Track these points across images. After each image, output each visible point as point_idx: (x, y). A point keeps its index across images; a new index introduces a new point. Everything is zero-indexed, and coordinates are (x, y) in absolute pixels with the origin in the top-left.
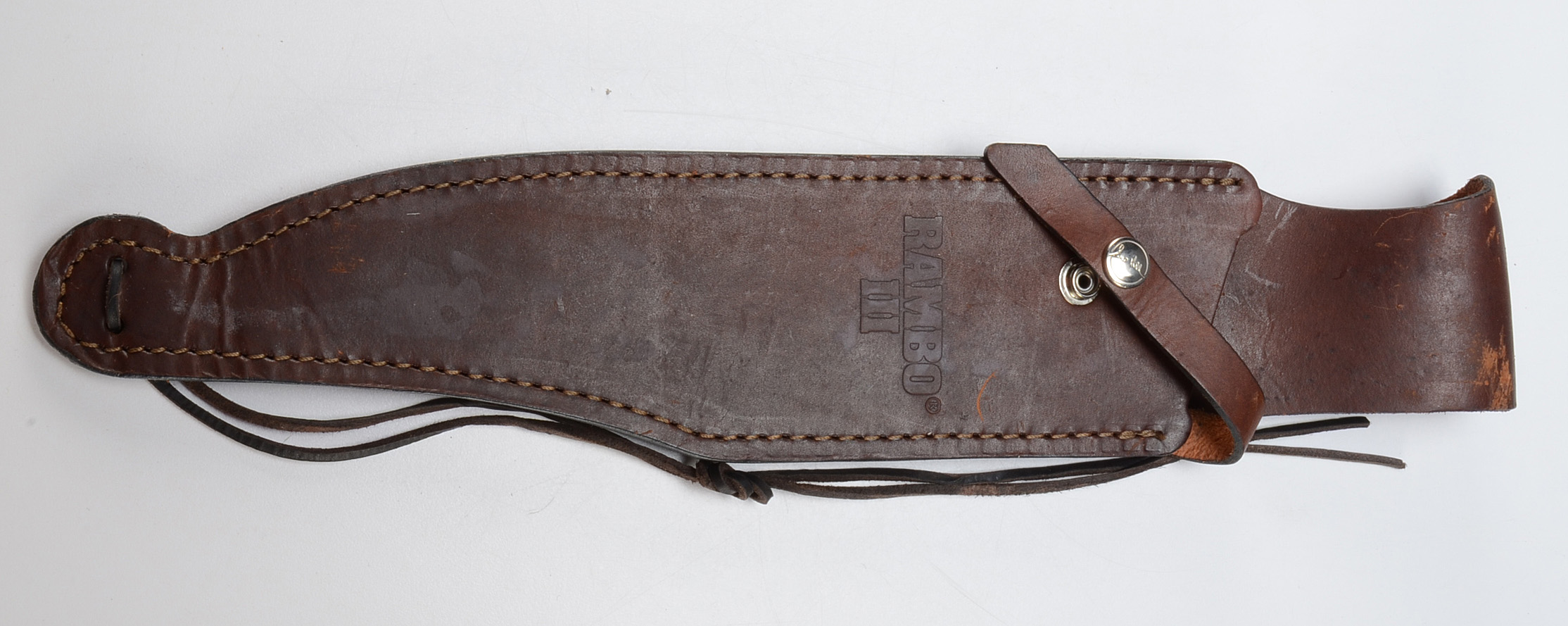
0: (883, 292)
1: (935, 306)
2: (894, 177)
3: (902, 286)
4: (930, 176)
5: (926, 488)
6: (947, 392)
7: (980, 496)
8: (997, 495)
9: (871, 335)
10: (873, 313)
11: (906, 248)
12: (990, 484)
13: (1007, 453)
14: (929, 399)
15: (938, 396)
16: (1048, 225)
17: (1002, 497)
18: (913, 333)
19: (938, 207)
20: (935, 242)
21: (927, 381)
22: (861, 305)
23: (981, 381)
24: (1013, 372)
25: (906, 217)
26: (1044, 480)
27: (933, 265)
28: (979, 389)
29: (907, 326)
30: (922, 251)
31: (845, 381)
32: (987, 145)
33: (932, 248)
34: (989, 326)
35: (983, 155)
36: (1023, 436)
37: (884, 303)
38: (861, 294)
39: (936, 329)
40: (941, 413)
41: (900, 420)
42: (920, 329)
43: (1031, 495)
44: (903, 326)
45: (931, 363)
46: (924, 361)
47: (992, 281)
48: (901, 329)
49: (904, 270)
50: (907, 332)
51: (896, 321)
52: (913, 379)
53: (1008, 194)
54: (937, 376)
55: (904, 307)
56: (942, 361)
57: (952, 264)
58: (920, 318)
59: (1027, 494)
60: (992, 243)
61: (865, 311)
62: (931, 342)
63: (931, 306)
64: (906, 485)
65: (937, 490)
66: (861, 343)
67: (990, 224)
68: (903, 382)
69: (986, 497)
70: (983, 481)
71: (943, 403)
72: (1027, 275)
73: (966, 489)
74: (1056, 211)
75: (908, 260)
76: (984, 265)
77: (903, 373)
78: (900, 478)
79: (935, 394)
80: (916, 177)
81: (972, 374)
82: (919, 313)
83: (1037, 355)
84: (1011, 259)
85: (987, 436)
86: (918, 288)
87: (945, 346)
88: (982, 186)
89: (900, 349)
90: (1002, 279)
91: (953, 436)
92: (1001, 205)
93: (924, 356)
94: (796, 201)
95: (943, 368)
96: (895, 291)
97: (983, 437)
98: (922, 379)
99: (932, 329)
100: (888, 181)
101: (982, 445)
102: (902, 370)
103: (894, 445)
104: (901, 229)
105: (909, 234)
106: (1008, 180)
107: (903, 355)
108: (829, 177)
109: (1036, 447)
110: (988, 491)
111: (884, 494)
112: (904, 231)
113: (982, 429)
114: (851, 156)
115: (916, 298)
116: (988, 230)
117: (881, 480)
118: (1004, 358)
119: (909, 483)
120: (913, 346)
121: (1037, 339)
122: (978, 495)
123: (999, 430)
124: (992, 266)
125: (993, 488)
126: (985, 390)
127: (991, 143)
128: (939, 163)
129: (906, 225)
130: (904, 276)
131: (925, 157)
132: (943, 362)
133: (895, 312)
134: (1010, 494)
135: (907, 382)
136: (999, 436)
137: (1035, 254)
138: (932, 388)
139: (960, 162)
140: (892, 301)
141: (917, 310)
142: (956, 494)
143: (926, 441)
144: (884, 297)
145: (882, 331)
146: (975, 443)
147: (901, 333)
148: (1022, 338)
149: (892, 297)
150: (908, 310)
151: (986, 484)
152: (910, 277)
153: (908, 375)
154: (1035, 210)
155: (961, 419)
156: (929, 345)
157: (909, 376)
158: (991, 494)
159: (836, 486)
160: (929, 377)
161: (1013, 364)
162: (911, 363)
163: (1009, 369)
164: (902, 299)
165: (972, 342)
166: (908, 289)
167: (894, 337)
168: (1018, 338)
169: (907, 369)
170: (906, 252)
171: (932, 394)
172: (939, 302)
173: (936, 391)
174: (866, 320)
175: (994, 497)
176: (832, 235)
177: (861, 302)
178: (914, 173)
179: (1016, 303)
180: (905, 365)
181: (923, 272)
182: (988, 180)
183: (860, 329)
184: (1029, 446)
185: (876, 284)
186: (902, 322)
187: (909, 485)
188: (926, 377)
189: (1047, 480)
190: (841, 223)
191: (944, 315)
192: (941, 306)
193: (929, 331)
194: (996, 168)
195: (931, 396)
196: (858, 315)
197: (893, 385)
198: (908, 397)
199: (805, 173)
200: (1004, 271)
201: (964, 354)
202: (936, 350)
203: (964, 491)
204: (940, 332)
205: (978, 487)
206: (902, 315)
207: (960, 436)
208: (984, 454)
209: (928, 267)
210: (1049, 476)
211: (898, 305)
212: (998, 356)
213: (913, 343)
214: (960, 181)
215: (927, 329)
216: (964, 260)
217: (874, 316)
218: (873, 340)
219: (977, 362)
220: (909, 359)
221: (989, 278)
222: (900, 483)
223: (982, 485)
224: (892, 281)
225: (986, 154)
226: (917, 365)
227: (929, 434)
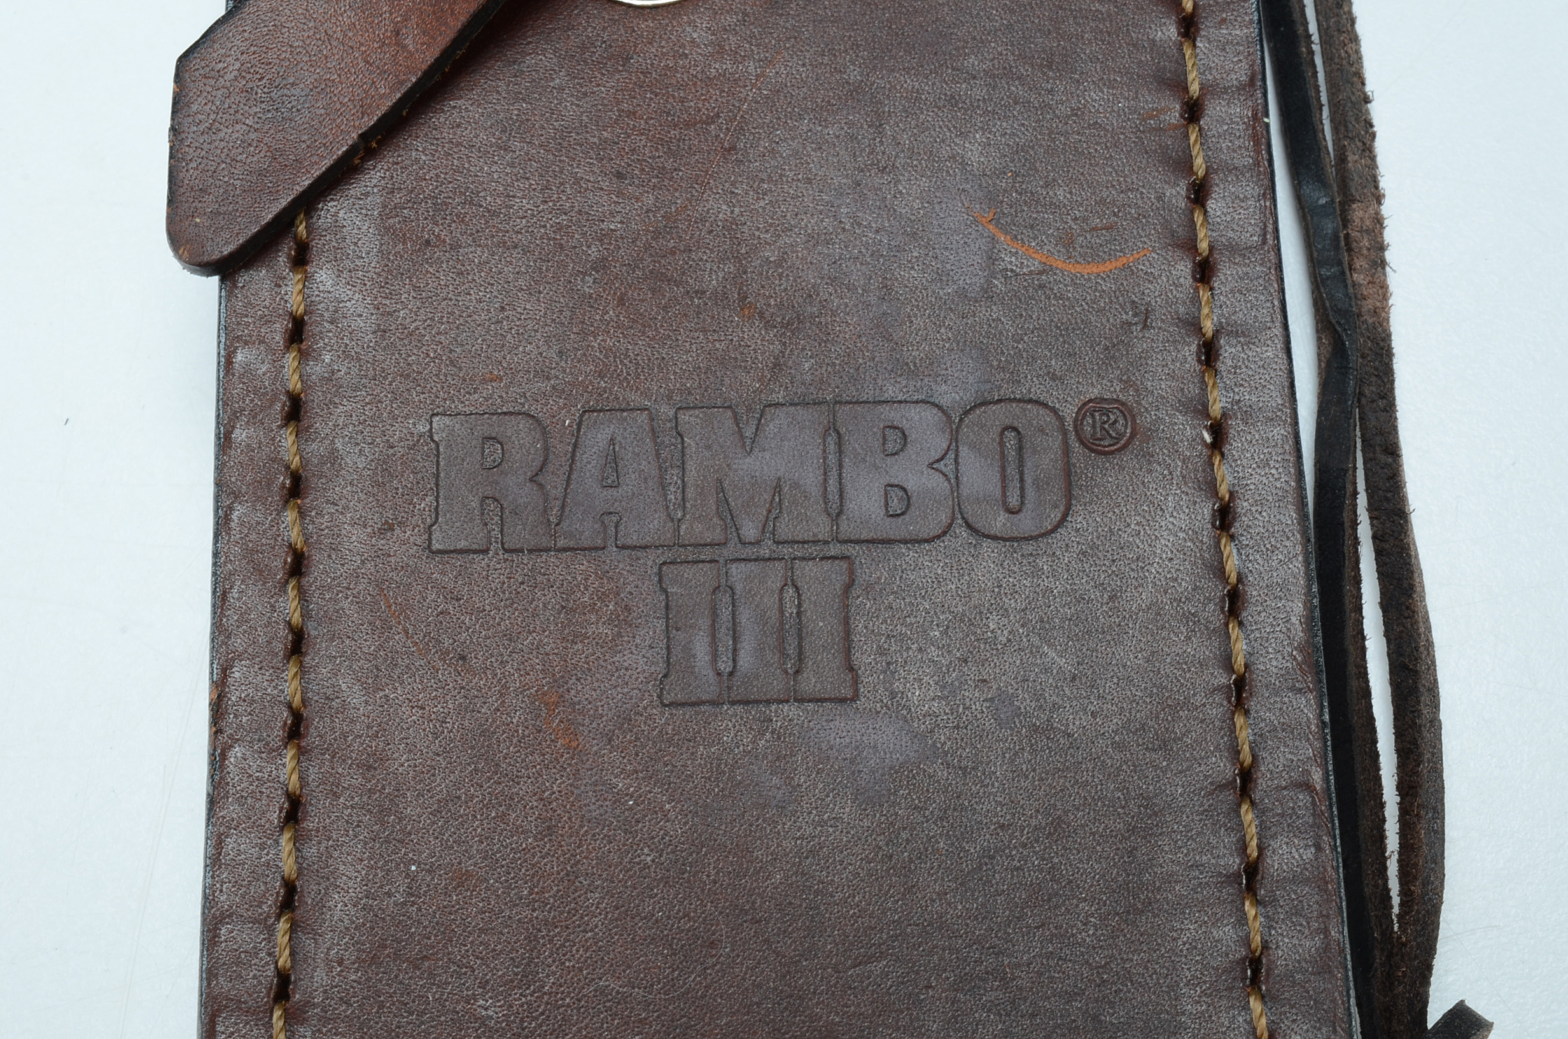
0: (704, 623)
1: (749, 432)
2: (291, 592)
3: (682, 554)
4: (288, 467)
5: (1378, 439)
6: (1054, 378)
7: (1389, 255)
8: (1379, 198)
9: (864, 658)
10: (783, 654)
11: (545, 542)
12: (1346, 222)
13: (1257, 164)
14: (1082, 442)
15: (1069, 412)
16: (456, 43)
17: (1383, 183)
18: (850, 506)
19: (397, 432)
20: (521, 434)
21: (1020, 449)
22: (757, 702)
23: (1008, 261)
24: (973, 154)
25: (436, 546)
26: (1316, 48)
27: (603, 444)
28: (1035, 266)
29: (822, 527)
30: (554, 483)
31: (1033, 751)
32: (176, 265)
33: (546, 449)
34: (813, 240)
35: (215, 279)
36: (1193, 111)
37: (745, 616)
38: (713, 703)
39: (832, 428)
40: (1129, 397)
41: (1166, 541)
42: (832, 482)
43: (1369, 88)
44: (826, 542)
45: (955, 439)
46: (948, 466)
47: (657, 235)
48: (834, 550)
49: (624, 547)
50: (847, 529)
51: (809, 572)
52: (1013, 501)
53: (355, 189)
54: (998, 415)
55: (758, 542)
56: (945, 401)
57: (601, 376)
58: (796, 485)
59: (1367, 100)
60: (524, 239)
61: (777, 685)
62: (877, 444)
63: (749, 445)
64: (1371, 508)
65: (1381, 403)
66: (893, 695)
67: (456, 246)
68: (1026, 539)
69: (1389, 235)
70: (1337, 248)
71: (1095, 392)
72: (632, 114)
73: (1368, 305)
74: (406, 19)
75: (586, 530)
76: (601, 265)
77: (995, 538)
78: (1348, 531)
79: (1061, 419)
80: (290, 516)
81: (987, 293)
82: (778, 488)
83: (907, 70)
84: (580, 172)
85: (1201, 234)
86: (690, 493)
87: (891, 392)
88: (324, 276)
89: (910, 554)
90: (649, 199)
91: (1209, 353)
92: (388, 211)
93: (930, 466)
94: (374, 960)
95: (969, 397)
96: (699, 577)
97: (1203, 246)
98: (1012, 470)
99: (831, 440)
100: (306, 614)
101: (1233, 248)
102: (986, 543)
103: (1257, 564)
104: (481, 561)
105: (496, 532)
106: (299, 189)
107: (927, 541)
108: (287, 835)
109: (1228, 65)
110: (1368, 231)
111: (1412, 587)
112: (485, 551)
113: (1178, 253)
114: (212, 755)
115: (723, 501)
116: (478, 255)
117: (1359, 597)
118: (924, 182)
119: (1362, 500)
120: (896, 505)
121: (854, 74)
122: (1383, 263)
123: (1177, 193)
124: (603, 237)
125: (1358, 213)
126: (1041, 245)
127: (169, 253)
128: (240, 435)
129: (462, 544)
130: (645, 547)
131: (218, 484)
132: (949, 395)
133: (775, 575)
134: (1373, 158)
135: (1026, 523)
136: (1199, 194)
137: (561, 89)
138: (1042, 431)
139: (239, 357)
140: (739, 588)
141: (767, 496)
142: (1387, 337)
143: (1235, 445)
144: (725, 614)
145: (846, 621)
146: (1226, 274)
147: (852, 550)
148: (850, 125)
149: (723, 587)
150: (768, 526)
151: (1347, 236)
152: (654, 526)
153: (999, 522)
154: (403, 90)
155: (1145, 326)
156: (890, 447)
157: (1003, 517)
158: (1379, 221)
159: (1394, 758)
160: (1002, 444)
161: (945, 152)
162: (958, 507)
163: (964, 164)
164: (727, 552)
165: (873, 299)
166: (694, 529)
167: (863, 575)
168: (853, 138)
169: (978, 526)
170: (561, 543)
171: (1065, 433)
172: (735, 414)
173: (1050, 418)
174: (809, 683)
175: (1386, 209)
176: (503, 817)
177: (747, 702)
178: (276, 522)
179: (733, 148)
180: (964, 533)
181: (630, 482)
182: (301, 259)
183: (843, 701)
184: (1225, 90)
185: (676, 651)
186: (813, 550)
187: (1370, 498)
188: (1003, 456)
189: (1315, 38)
190: (457, 785)
191: (780, 397)
192: (749, 409)
193: (840, 452)
194: (255, 229)
195: (1072, 437)
196: (791, 711)
197: (1037, 573)
198: (1078, 519)
199: (271, 931)
200: (620, 194)
201: (918, 322)
202: (905, 425)
203: (1375, 312)
204: (843, 411)
205: (1359, 263)
206: (786, 551)
207: (1208, 327)
208: (1264, 242)
209: (612, 460)
210: (1301, 31)
211: (751, 566)
212: (917, 204)
213: (886, 505)
214: (304, 356)
215: (832, 459)
216: (583, 334)
217: (792, 650)
218: (881, 651)
219: (941, 277)
220: (944, 517)
221: (648, 247)
222: (1364, 531)
223: (1349, 250)
224: (665, 591)
225: (206, 267)
226: (965, 491)
227: (1208, 438)
